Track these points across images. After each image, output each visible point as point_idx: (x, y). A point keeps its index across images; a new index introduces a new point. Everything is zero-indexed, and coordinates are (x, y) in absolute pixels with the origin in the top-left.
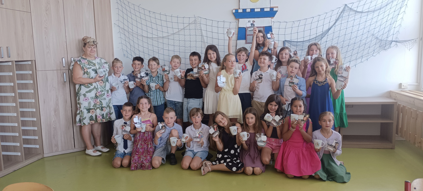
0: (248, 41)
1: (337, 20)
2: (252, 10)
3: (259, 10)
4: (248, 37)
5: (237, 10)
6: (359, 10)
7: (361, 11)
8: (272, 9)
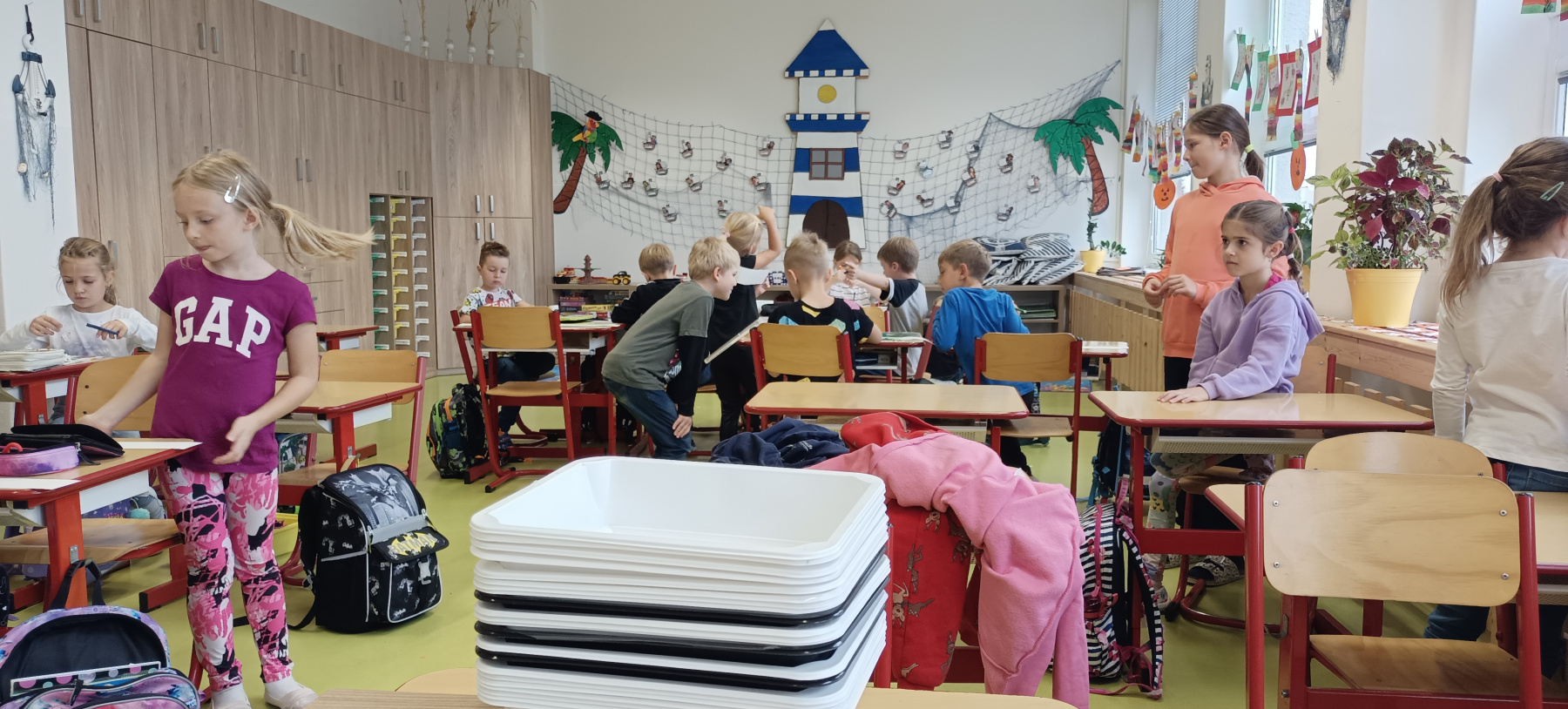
0: (814, 175)
1: (977, 141)
2: (822, 117)
3: (835, 117)
4: (814, 167)
5: (793, 116)
7: (1017, 125)
8: (858, 116)
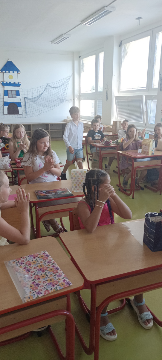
0: (9, 97)
1: (45, 90)
2: (10, 83)
5: (3, 82)
6: (52, 86)
8: (19, 83)
